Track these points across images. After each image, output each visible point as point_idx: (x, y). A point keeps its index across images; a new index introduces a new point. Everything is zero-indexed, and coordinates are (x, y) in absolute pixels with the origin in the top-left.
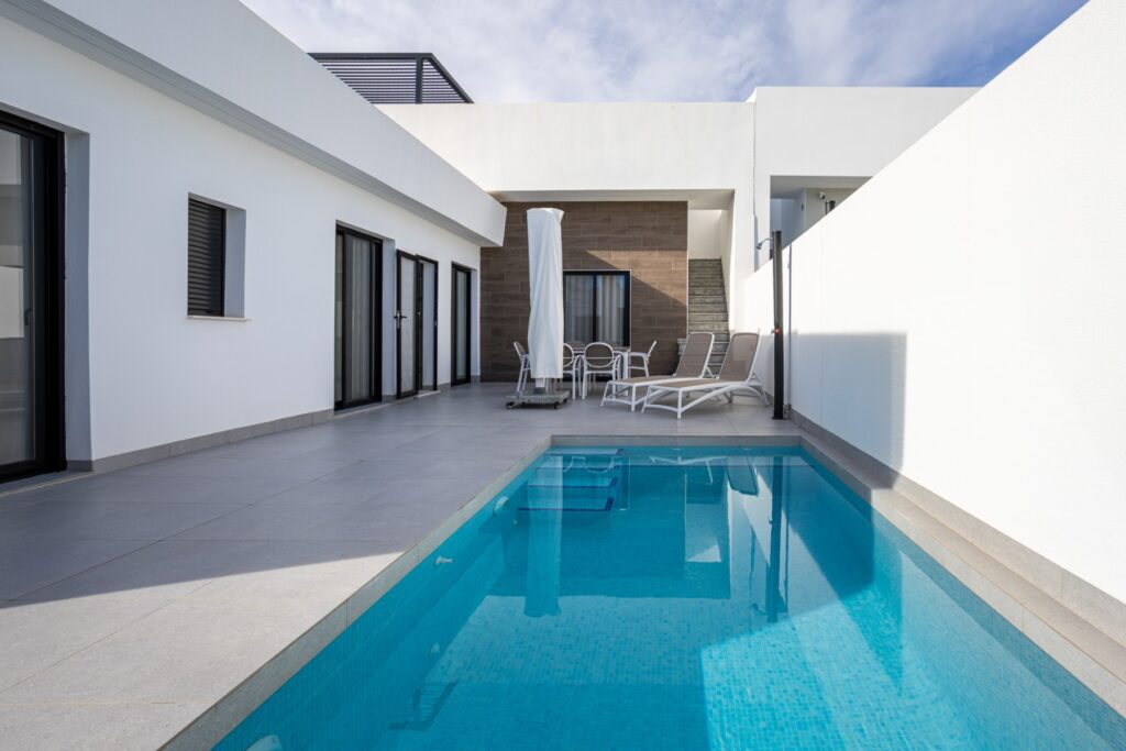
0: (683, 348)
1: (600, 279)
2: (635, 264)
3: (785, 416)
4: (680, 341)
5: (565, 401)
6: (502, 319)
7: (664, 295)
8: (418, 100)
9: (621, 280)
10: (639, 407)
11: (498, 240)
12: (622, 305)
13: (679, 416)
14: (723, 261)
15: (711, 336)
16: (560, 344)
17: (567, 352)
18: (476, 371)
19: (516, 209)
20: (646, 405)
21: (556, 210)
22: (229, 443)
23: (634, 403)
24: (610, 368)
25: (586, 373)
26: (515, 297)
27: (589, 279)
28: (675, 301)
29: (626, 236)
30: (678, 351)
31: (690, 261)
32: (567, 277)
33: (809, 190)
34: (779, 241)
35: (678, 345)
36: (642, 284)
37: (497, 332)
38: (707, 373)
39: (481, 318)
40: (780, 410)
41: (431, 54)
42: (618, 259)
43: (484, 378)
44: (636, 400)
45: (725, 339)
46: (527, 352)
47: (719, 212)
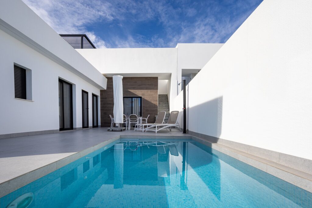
0: (157, 118)
1: (133, 99)
2: (143, 95)
3: (187, 133)
4: (156, 116)
5: (124, 130)
6: (106, 110)
7: (152, 103)
8: (82, 48)
9: (140, 99)
10: (144, 131)
11: (105, 88)
12: (140, 111)
13: (156, 133)
14: (168, 95)
15: (165, 112)
16: (122, 115)
17: (124, 117)
18: (99, 124)
19: (110, 79)
20: (147, 130)
21: (121, 76)
22: (29, 136)
23: (143, 130)
24: (137, 121)
25: (130, 123)
26: (110, 104)
27: (130, 99)
28: (155, 105)
29: (140, 87)
30: (155, 119)
31: (159, 95)
32: (124, 98)
33: (192, 74)
34: (185, 83)
35: (155, 117)
36: (146, 100)
37: (105, 113)
38: (164, 123)
39: (101, 109)
40: (185, 131)
41: (85, 35)
42: (139, 93)
43: (102, 126)
44: (144, 129)
45: (169, 115)
46: (113, 118)
47: (167, 81)
